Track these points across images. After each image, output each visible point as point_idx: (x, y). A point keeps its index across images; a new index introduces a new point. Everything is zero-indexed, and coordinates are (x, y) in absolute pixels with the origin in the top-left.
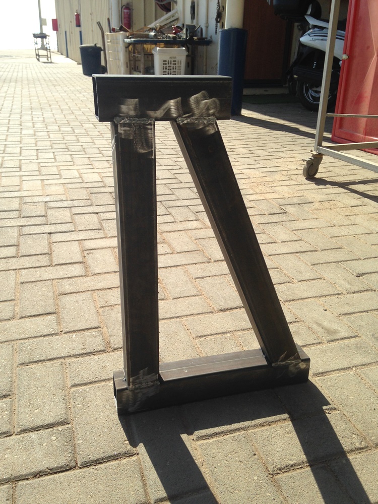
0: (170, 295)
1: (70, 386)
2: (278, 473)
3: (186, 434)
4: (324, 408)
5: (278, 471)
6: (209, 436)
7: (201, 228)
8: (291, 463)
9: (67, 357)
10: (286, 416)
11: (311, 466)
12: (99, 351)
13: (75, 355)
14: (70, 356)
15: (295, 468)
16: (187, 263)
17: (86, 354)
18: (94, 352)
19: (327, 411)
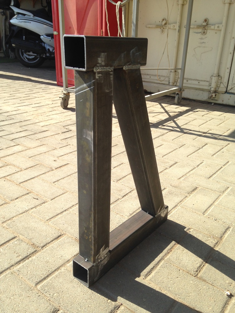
0: (46, 198)
1: (34, 285)
2: (198, 274)
3: (137, 278)
4: (185, 230)
5: (197, 273)
6: (149, 272)
7: (26, 150)
8: (198, 265)
9: (11, 266)
10: (173, 242)
11: (206, 262)
12: (33, 253)
13: (17, 263)
14: (13, 265)
15: (202, 267)
16: (38, 174)
17: (24, 259)
18: (29, 255)
19: (188, 231)
